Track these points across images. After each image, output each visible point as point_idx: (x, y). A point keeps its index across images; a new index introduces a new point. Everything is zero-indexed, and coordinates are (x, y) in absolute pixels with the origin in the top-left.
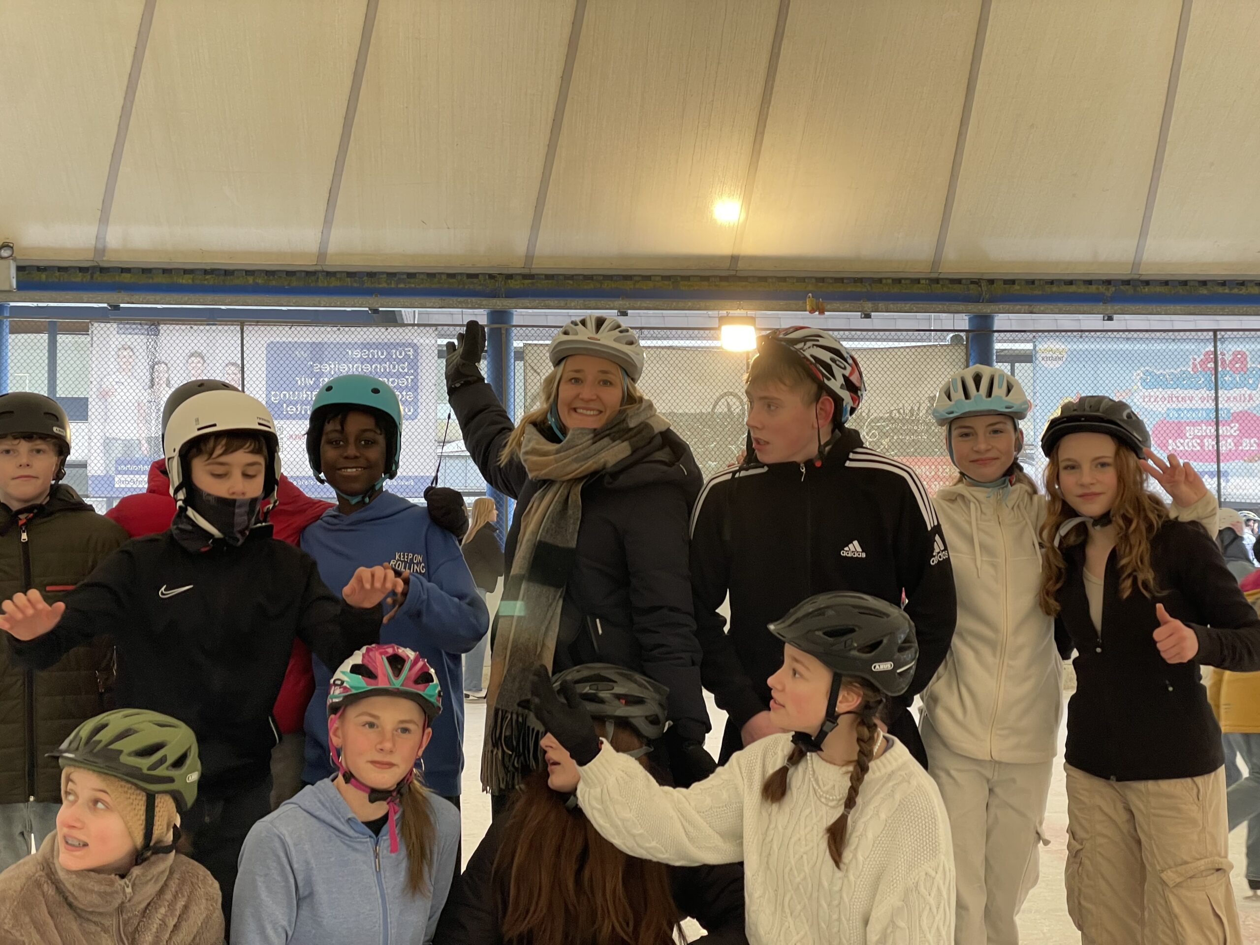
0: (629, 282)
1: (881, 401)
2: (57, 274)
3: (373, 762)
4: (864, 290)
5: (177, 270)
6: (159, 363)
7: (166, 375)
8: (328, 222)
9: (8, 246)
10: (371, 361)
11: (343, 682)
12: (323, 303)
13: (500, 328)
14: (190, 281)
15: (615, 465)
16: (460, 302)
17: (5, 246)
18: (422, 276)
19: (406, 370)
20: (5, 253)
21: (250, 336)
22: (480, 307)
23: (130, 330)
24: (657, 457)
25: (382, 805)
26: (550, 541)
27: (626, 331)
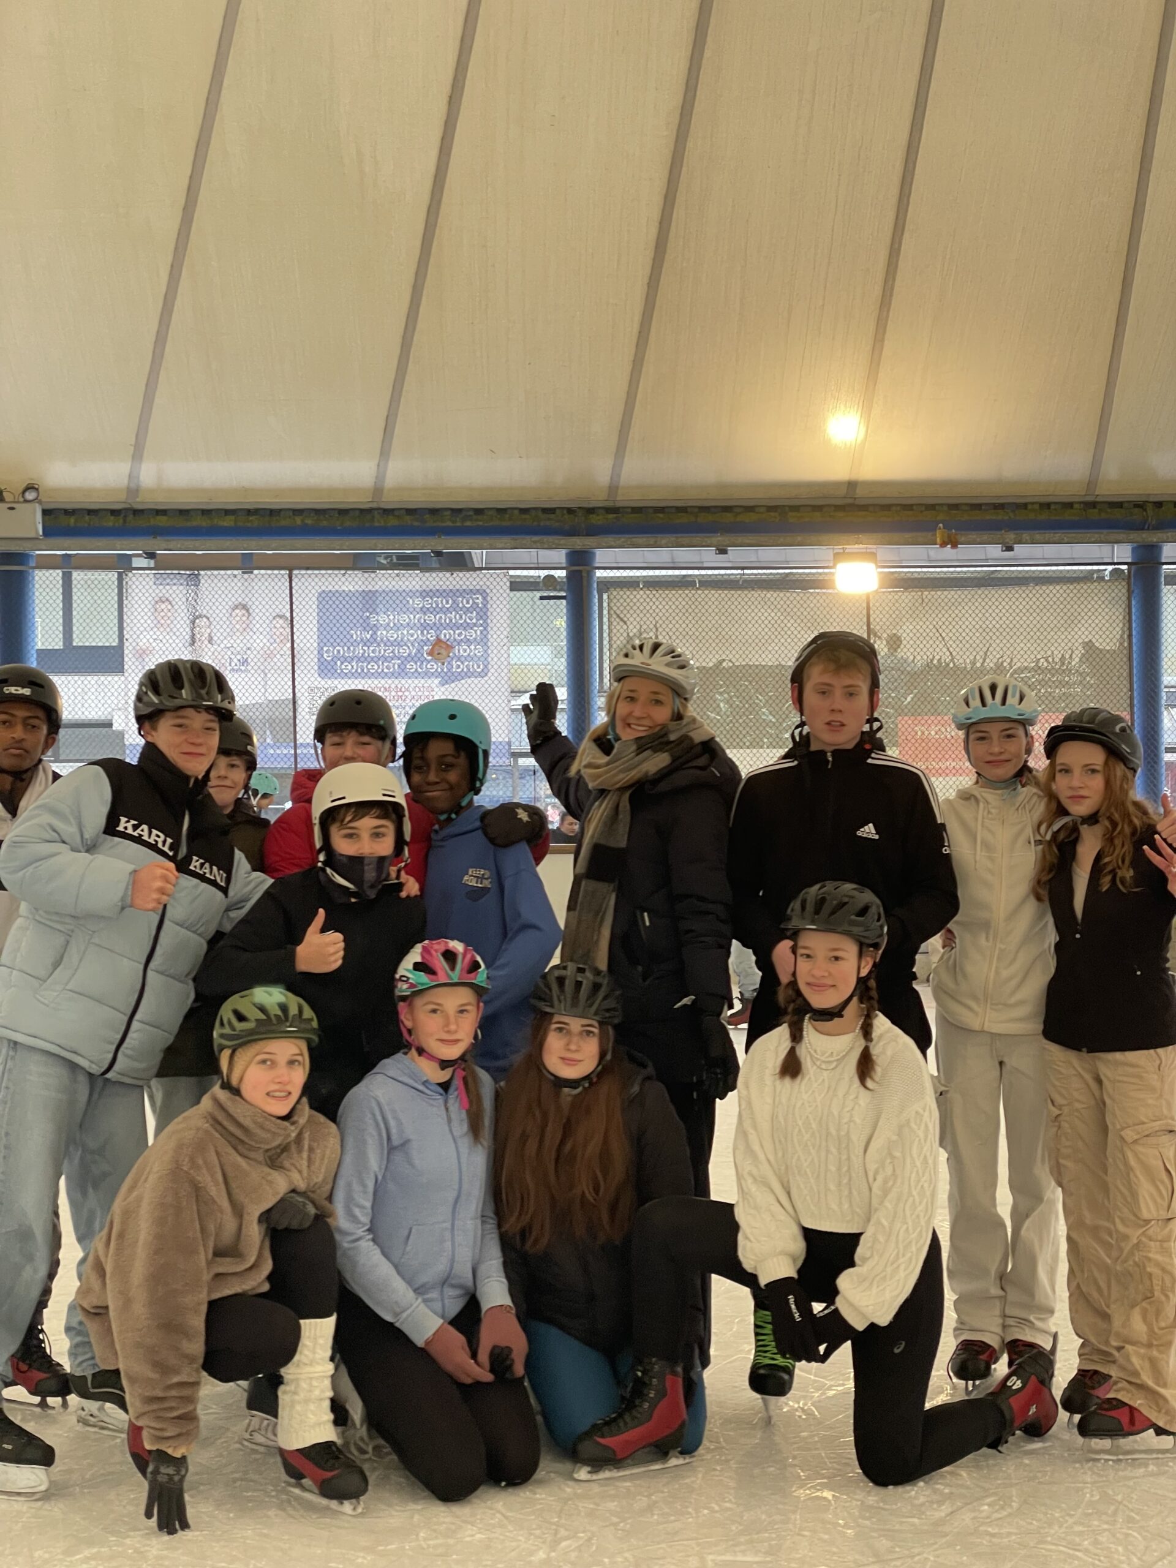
0: (729, 515)
1: (1025, 649)
2: (87, 518)
3: (442, 1040)
4: (1006, 518)
5: (218, 511)
6: (200, 616)
7: (208, 631)
8: (385, 453)
9: (33, 488)
10: (435, 611)
11: (408, 978)
12: (380, 546)
13: (580, 571)
14: (232, 523)
15: (655, 774)
16: (535, 542)
17: (30, 488)
18: (490, 513)
19: (474, 621)
20: (30, 496)
21: (300, 584)
22: (557, 547)
23: (168, 581)
24: (694, 763)
25: (449, 1071)
26: (603, 842)
27: (679, 656)
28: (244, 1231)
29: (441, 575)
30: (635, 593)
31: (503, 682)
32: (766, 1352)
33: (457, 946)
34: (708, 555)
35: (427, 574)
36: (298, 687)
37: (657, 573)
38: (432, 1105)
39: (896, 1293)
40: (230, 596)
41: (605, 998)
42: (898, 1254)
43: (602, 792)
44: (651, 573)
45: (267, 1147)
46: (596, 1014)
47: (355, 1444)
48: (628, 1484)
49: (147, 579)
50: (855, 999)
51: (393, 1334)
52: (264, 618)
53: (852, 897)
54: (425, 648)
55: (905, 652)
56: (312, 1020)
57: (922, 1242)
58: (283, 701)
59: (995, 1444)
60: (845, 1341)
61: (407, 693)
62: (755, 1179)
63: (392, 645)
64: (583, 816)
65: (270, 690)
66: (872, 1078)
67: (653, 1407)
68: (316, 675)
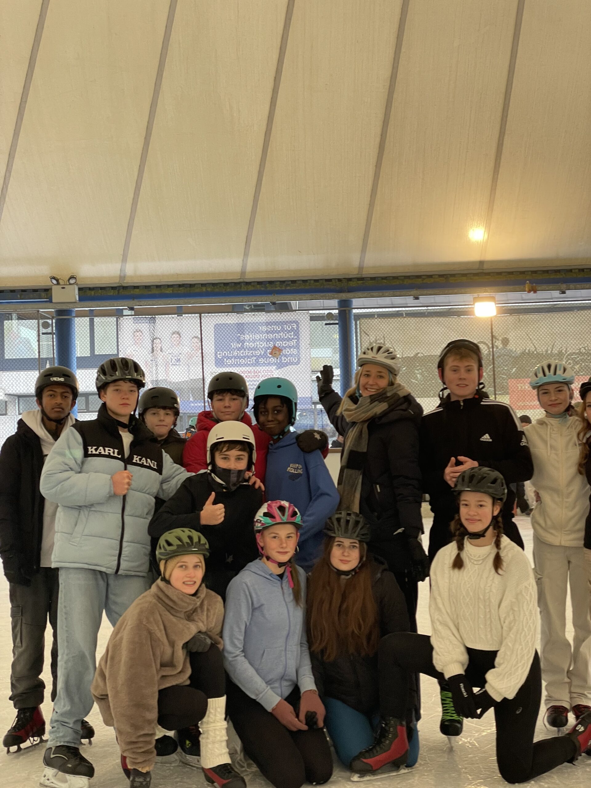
0: (420, 280)
1: (573, 343)
2: (100, 291)
3: (279, 552)
4: (562, 277)
5: (164, 286)
6: (156, 338)
7: (160, 345)
8: (246, 254)
9: (74, 277)
10: (273, 332)
11: (261, 521)
12: (244, 300)
13: (345, 310)
14: (171, 292)
15: (380, 414)
16: (322, 296)
17: (72, 277)
18: (299, 282)
19: (292, 337)
20: (72, 281)
21: (205, 321)
22: (333, 298)
23: (140, 321)
24: (400, 407)
25: (283, 568)
26: (355, 449)
27: (391, 353)
28: (175, 654)
29: (275, 314)
30: (373, 320)
31: (307, 367)
32: (448, 713)
33: (286, 504)
34: (409, 300)
35: (268, 314)
36: (205, 372)
37: (384, 310)
38: (274, 586)
39: (517, 681)
40: (171, 327)
41: (361, 529)
42: (517, 661)
43: (354, 424)
44: (381, 310)
45: (185, 610)
46: (357, 536)
47: (238, 763)
48: (379, 783)
49: (130, 321)
50: (491, 528)
51: (256, 705)
52: (188, 338)
53: (488, 474)
54: (268, 351)
55: (511, 346)
56: (206, 544)
57: (530, 655)
58: (198, 379)
59: (571, 760)
60: (490, 707)
61: (259, 374)
62: (441, 623)
63: (252, 350)
64: (345, 434)
65: (191, 374)
66: (501, 569)
67: (391, 743)
68: (214, 366)
